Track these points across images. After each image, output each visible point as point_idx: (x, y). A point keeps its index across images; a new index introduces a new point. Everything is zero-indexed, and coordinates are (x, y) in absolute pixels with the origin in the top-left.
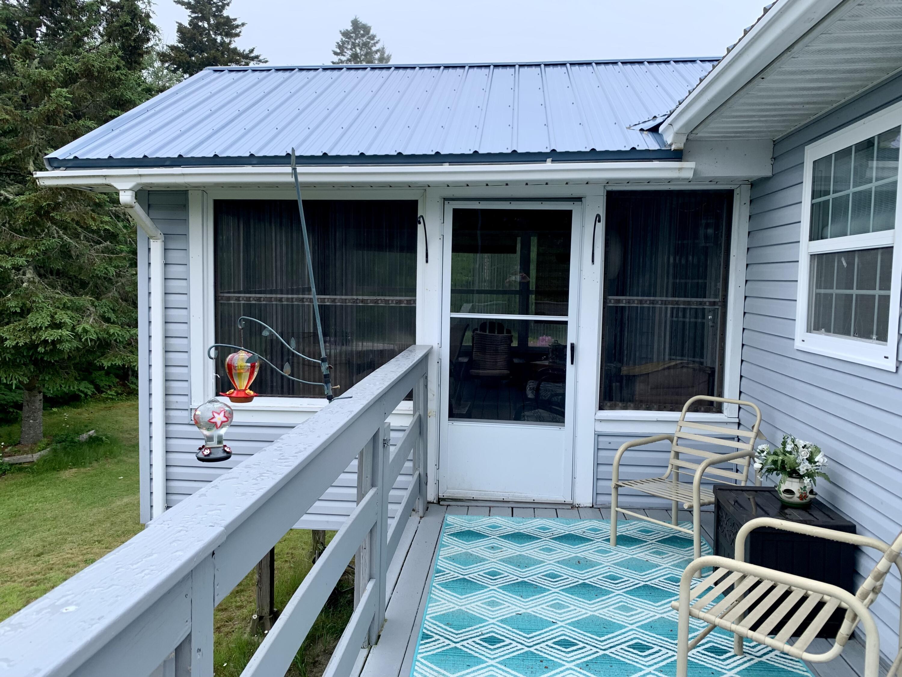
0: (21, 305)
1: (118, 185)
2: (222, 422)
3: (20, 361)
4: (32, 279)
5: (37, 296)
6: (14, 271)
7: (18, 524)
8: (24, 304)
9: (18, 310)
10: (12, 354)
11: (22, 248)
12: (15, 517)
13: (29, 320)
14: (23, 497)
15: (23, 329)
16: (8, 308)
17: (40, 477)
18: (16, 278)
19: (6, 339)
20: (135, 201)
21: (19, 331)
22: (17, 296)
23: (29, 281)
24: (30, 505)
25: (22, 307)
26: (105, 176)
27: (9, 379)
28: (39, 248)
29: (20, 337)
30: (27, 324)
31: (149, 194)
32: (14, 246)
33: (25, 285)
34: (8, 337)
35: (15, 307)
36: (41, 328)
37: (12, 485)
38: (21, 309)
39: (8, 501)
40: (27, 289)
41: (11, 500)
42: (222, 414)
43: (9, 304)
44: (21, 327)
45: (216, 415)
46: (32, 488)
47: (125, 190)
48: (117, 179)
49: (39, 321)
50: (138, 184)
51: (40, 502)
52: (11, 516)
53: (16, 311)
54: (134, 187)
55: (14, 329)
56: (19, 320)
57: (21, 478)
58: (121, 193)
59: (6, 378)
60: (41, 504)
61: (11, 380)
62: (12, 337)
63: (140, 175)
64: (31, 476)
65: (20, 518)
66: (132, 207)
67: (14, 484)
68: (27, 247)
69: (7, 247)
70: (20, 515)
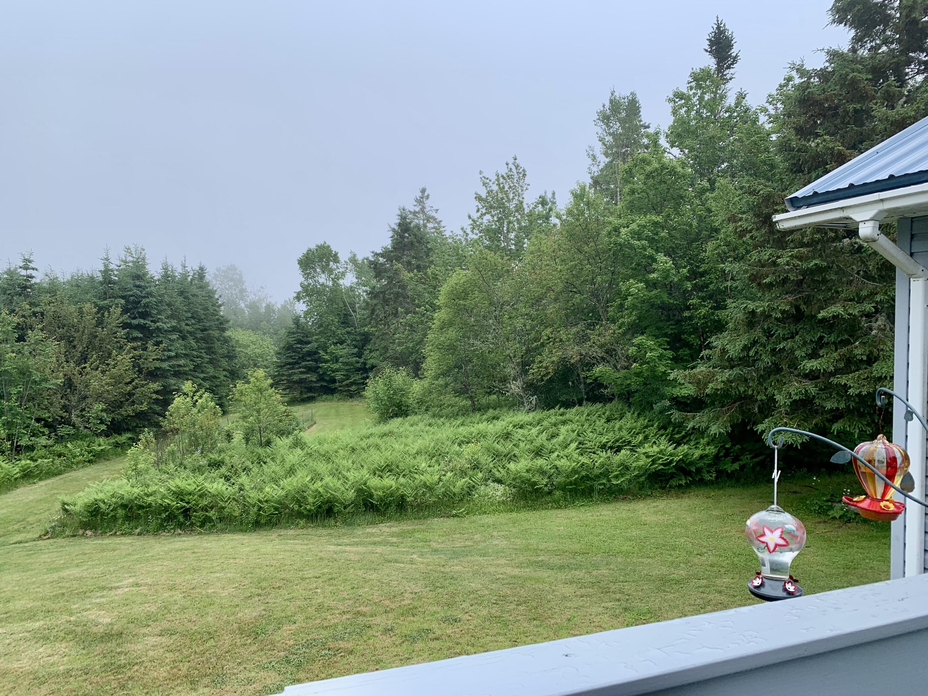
0: (868, 352)
1: (857, 216)
2: (777, 545)
3: (864, 410)
4: (882, 326)
5: (885, 344)
6: (864, 318)
7: (850, 577)
8: (871, 352)
9: (865, 358)
10: (857, 403)
11: (873, 294)
12: (849, 569)
13: (874, 369)
14: (862, 551)
15: (868, 377)
16: (855, 356)
17: (883, 534)
18: (866, 325)
19: (850, 387)
20: (879, 232)
21: (864, 379)
22: (864, 343)
23: (879, 329)
24: (867, 561)
25: (869, 355)
26: (842, 208)
27: (852, 428)
28: (889, 293)
29: (864, 386)
30: (872, 373)
31: (912, 222)
32: (864, 293)
33: (874, 332)
34: (852, 385)
35: (862, 354)
36: (886, 377)
37: (853, 535)
38: (868, 356)
39: (846, 551)
40: (875, 336)
41: (849, 550)
42: (778, 533)
43: (856, 352)
44: (866, 375)
45: (767, 531)
46: (874, 544)
47: (864, 221)
48: (857, 209)
49: (884, 370)
50: (880, 212)
51: (877, 561)
52: (847, 567)
53: (862, 359)
54: (876, 215)
55: (859, 377)
56: (866, 368)
57: (863, 529)
58: (861, 225)
59: (849, 426)
60: (878, 563)
61: (854, 428)
62: (856, 385)
63: (882, 200)
64: (875, 530)
65: (854, 571)
66: (874, 241)
67: (857, 534)
68: (876, 294)
69: (857, 295)
70: (855, 569)
